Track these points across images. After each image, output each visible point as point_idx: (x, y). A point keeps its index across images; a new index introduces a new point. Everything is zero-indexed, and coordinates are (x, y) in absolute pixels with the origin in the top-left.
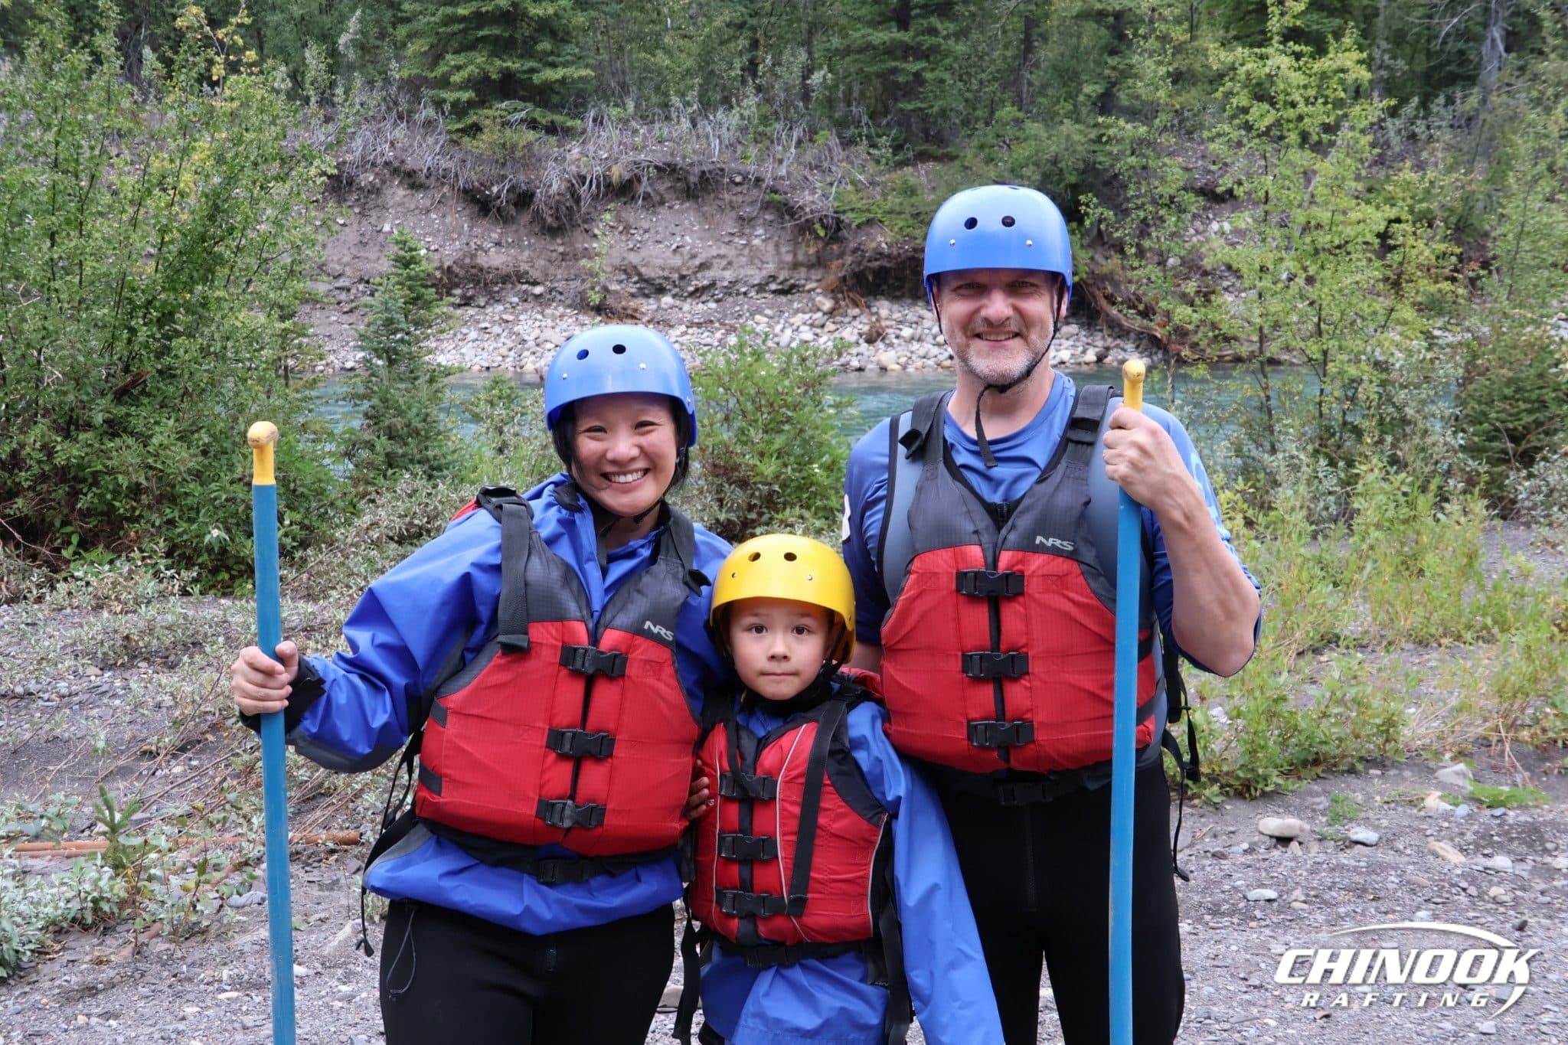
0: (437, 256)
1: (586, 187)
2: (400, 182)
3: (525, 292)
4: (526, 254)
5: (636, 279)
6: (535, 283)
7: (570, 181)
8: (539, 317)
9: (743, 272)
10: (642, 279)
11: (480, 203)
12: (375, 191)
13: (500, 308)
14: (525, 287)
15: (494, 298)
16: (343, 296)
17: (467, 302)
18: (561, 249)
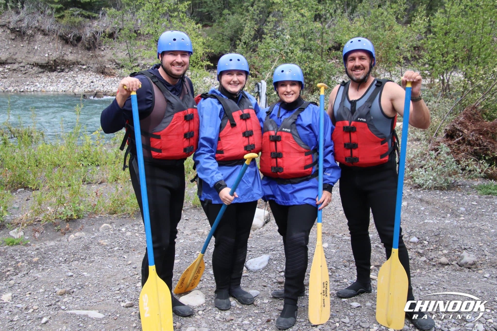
0: (51, 57)
1: (98, 35)
2: (41, 33)
3: (81, 68)
4: (80, 56)
5: (115, 63)
6: (83, 65)
7: (93, 33)
8: (84, 75)
9: (148, 61)
10: (117, 64)
11: (65, 40)
12: (32, 36)
13: (72, 72)
14: (80, 66)
15: (71, 69)
16: (22, 69)
17: (62, 71)
18: (91, 54)
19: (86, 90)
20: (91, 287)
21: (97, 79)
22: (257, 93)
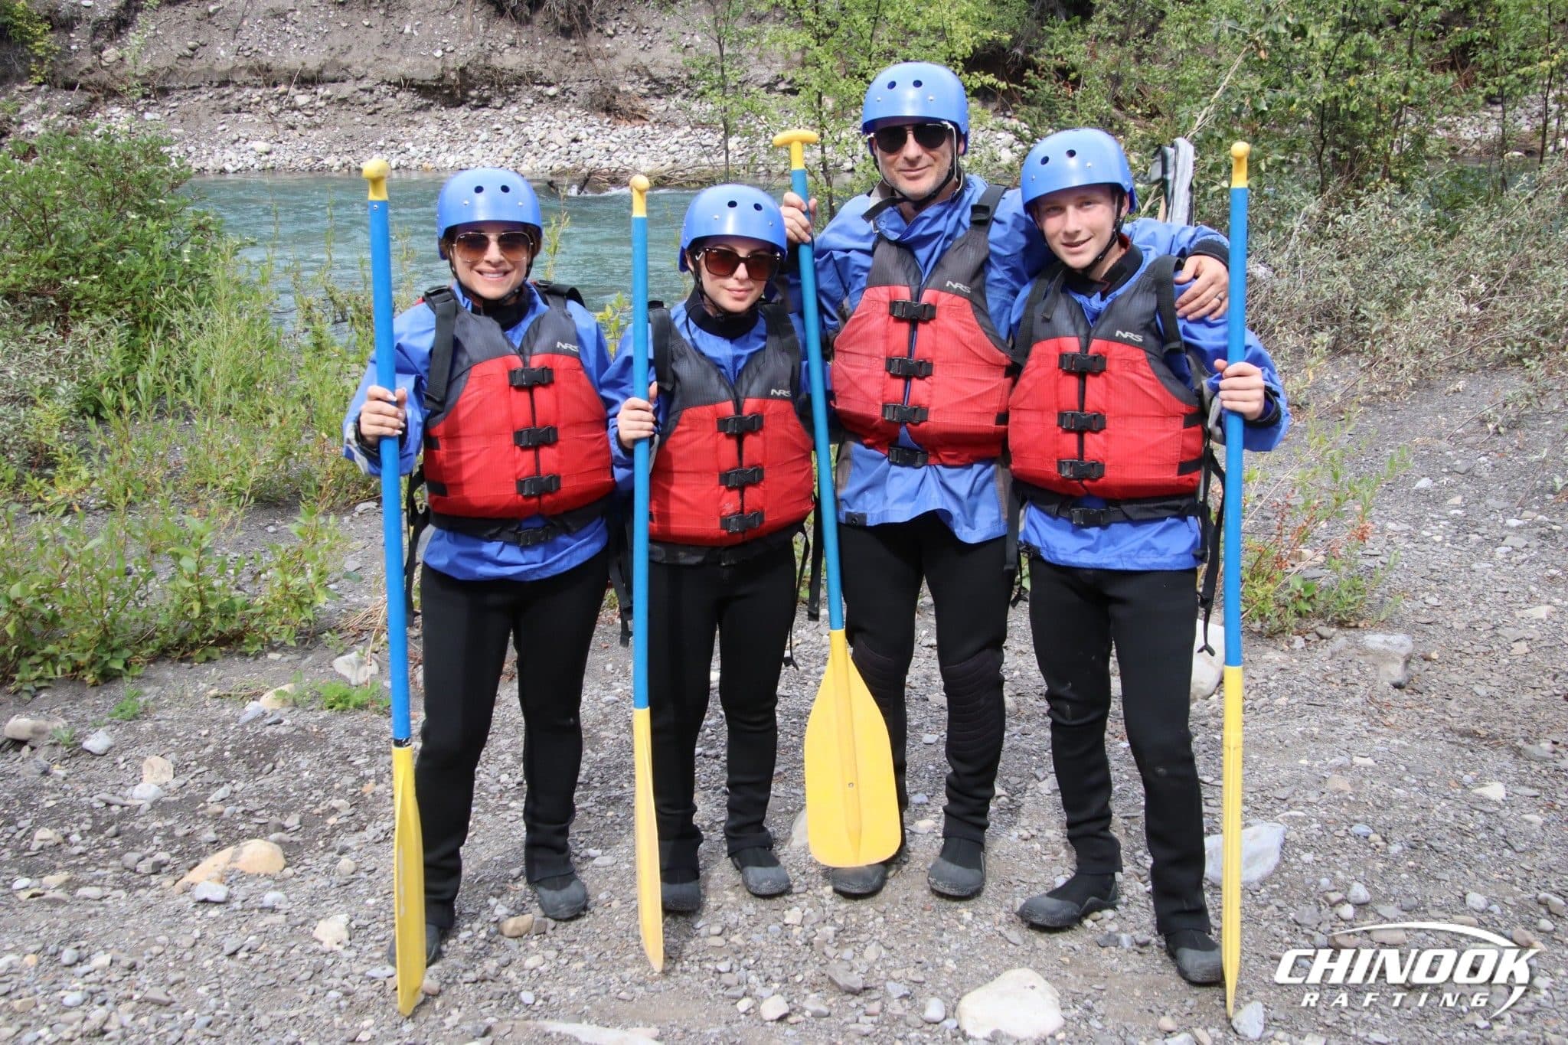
0: (452, 58)
3: (541, 93)
4: (540, 54)
5: (646, 79)
6: (549, 85)
8: (551, 118)
9: (752, 72)
10: (653, 79)
11: (495, 4)
13: (514, 109)
14: (539, 88)
15: (510, 99)
16: (367, 98)
17: (485, 103)
18: (574, 50)
19: (556, 167)
20: (619, 912)
21: (591, 130)
22: (1156, 182)
